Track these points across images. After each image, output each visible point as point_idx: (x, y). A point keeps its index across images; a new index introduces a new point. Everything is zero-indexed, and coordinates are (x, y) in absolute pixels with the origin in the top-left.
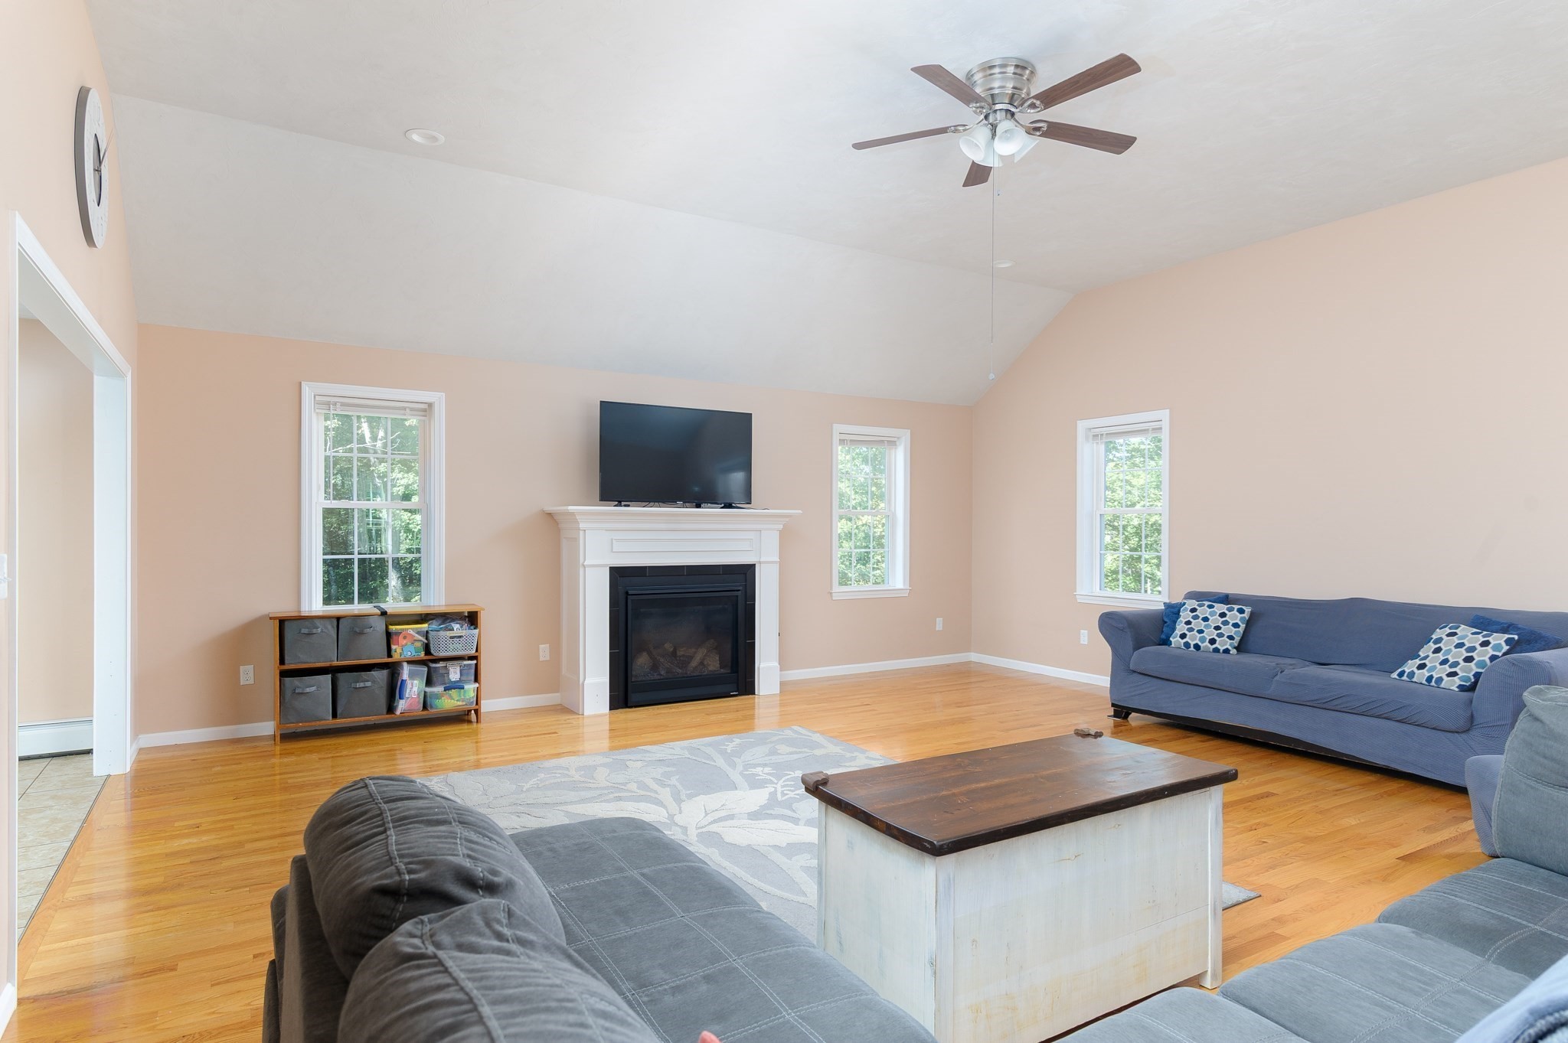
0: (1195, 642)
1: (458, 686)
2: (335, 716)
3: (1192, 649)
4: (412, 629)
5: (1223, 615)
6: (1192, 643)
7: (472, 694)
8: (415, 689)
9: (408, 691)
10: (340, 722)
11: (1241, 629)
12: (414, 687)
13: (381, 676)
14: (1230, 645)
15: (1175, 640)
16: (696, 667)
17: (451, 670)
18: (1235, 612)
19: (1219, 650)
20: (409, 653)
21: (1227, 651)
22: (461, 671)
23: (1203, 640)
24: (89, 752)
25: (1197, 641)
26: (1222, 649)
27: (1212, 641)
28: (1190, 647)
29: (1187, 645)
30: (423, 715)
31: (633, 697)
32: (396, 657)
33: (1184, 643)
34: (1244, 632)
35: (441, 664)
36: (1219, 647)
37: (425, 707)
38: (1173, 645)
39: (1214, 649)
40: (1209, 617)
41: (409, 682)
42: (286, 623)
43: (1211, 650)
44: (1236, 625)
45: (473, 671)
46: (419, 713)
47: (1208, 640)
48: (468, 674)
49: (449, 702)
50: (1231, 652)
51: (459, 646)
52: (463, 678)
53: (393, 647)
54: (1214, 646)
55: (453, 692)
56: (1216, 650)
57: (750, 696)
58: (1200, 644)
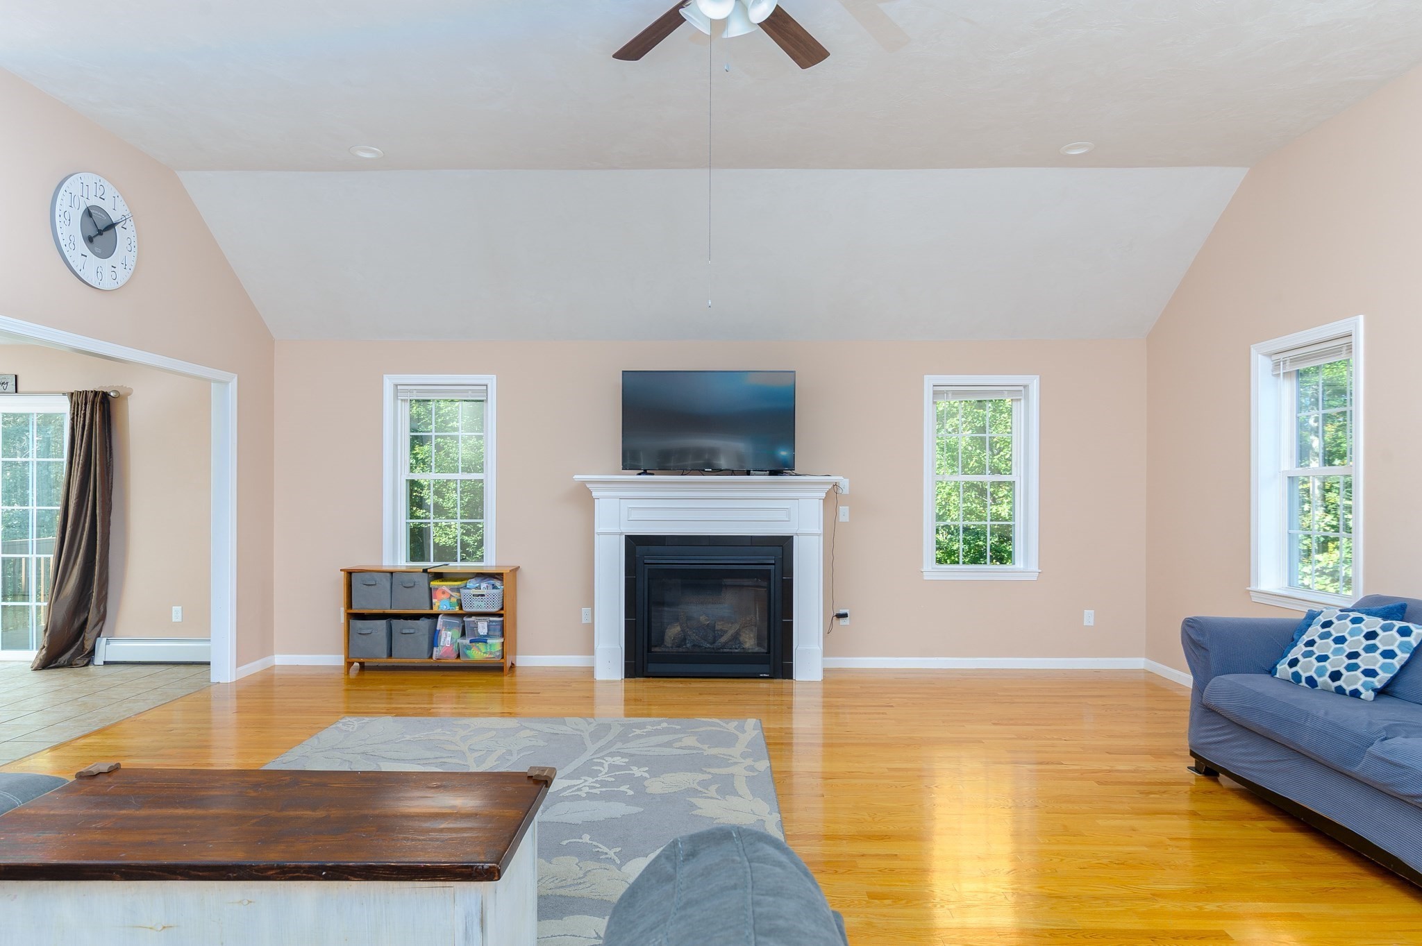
0: (1308, 674)
1: (483, 640)
2: (390, 655)
3: (1303, 683)
4: (446, 585)
5: (1371, 635)
6: (1304, 675)
7: (499, 648)
8: (449, 639)
9: (442, 640)
10: (394, 661)
11: (1397, 663)
12: (448, 638)
13: (424, 624)
14: (1363, 685)
15: (1283, 669)
16: (726, 643)
17: (480, 624)
18: (1394, 632)
19: (1344, 690)
20: (445, 607)
21: (1355, 694)
22: (488, 626)
23: (1321, 672)
24: (208, 664)
25: (1312, 673)
26: (1348, 689)
27: (1336, 676)
28: (1301, 681)
29: (1297, 677)
30: (455, 663)
31: (652, 668)
32: (435, 610)
33: (1293, 674)
34: (1402, 668)
35: (473, 618)
36: (1344, 686)
37: (459, 656)
38: (1277, 676)
39: (1336, 688)
40: (1347, 637)
41: (443, 633)
42: (353, 574)
43: (1333, 689)
44: (1389, 654)
45: (499, 627)
46: (452, 660)
47: (1328, 674)
48: (495, 630)
49: (478, 654)
50: (1362, 697)
51: (482, 604)
52: (491, 633)
53: (434, 601)
54: (1337, 683)
55: (481, 645)
56: (1340, 690)
57: (787, 680)
58: (1315, 677)
